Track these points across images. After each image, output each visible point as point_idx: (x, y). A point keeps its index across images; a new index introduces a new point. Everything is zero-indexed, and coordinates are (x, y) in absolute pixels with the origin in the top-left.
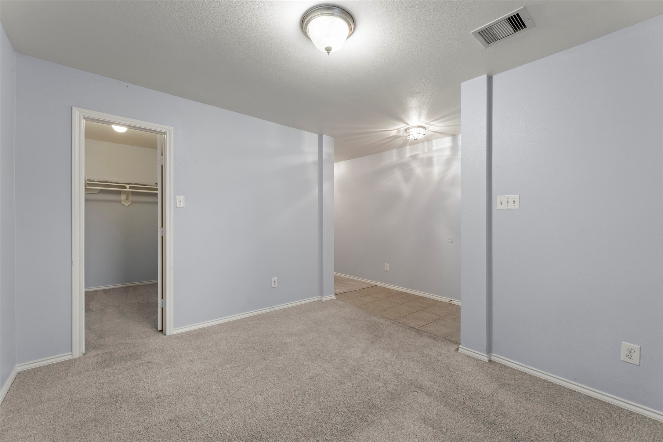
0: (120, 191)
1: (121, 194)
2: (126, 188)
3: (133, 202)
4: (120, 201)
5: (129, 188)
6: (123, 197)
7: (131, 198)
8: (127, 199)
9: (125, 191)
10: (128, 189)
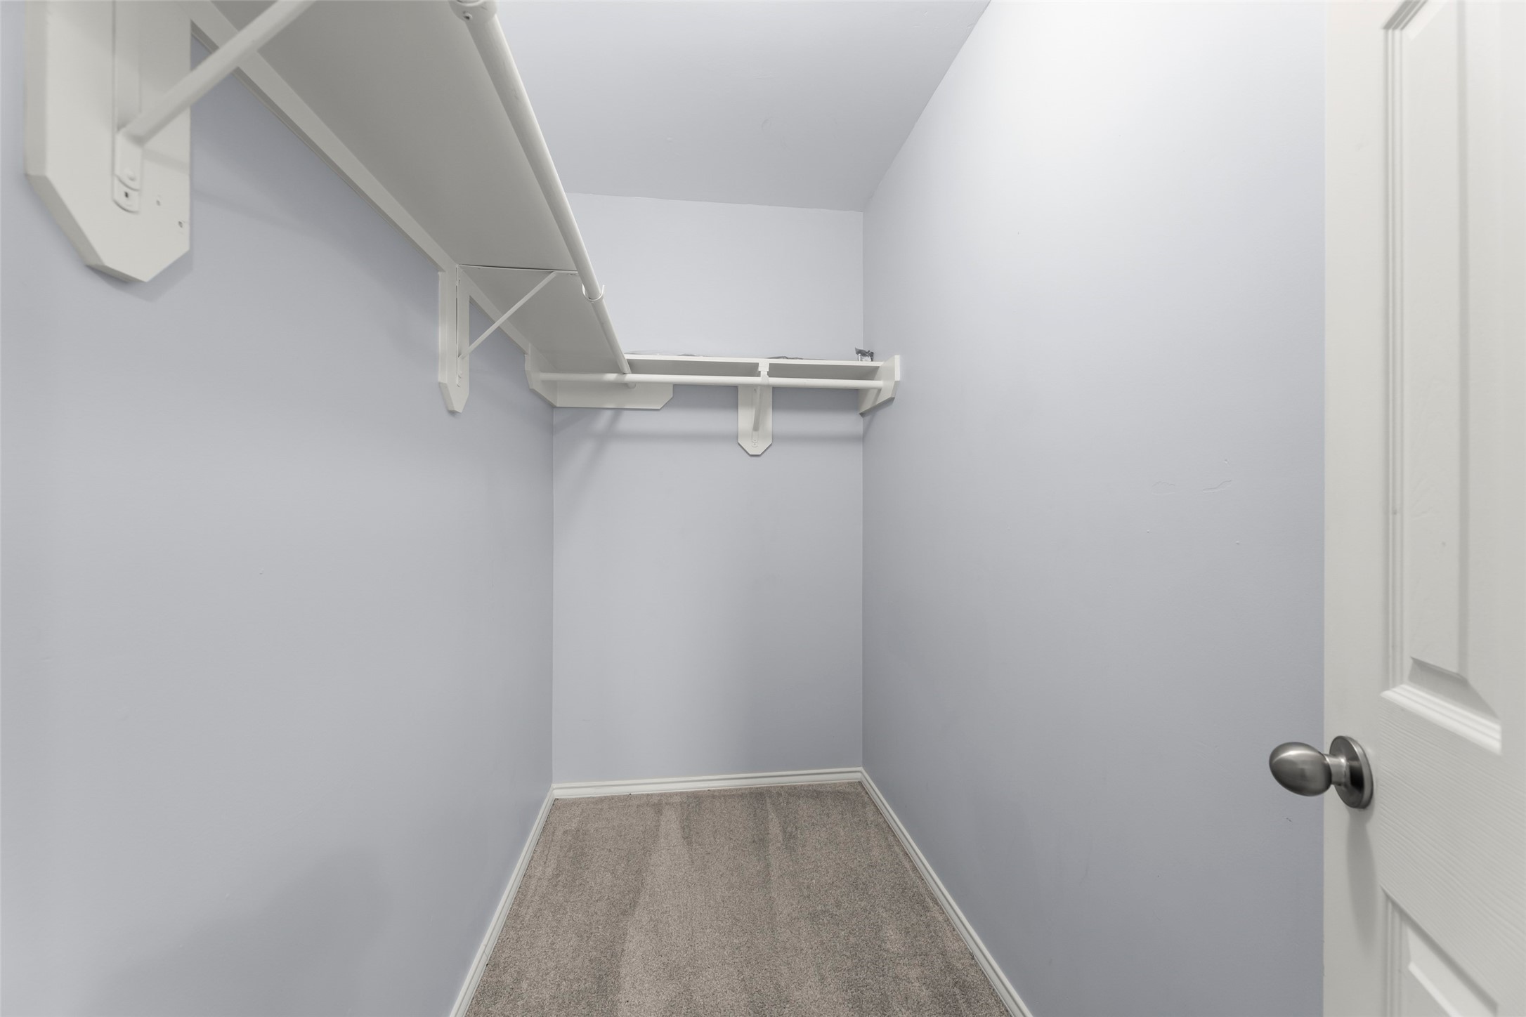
0: (734, 388)
1: (736, 407)
2: (758, 375)
3: (776, 438)
4: (734, 438)
5: (770, 374)
6: (745, 418)
7: (771, 421)
8: (756, 428)
9: (753, 387)
10: (764, 379)
